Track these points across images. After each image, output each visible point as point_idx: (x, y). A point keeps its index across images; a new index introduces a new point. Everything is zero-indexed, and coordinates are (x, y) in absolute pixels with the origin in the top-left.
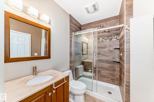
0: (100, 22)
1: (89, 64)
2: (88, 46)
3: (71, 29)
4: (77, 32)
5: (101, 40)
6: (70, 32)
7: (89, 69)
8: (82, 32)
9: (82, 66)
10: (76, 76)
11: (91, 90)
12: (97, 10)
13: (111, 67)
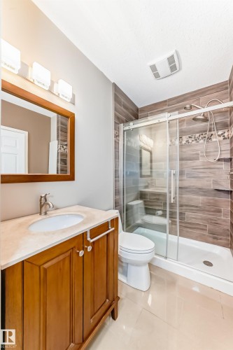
0: (182, 98)
1: (157, 197)
2: (153, 156)
3: (117, 118)
4: (131, 123)
5: (184, 142)
6: (115, 123)
7: (157, 208)
8: (141, 124)
9: (140, 202)
10: (128, 225)
11: (164, 255)
12: (178, 69)
13: (209, 203)
